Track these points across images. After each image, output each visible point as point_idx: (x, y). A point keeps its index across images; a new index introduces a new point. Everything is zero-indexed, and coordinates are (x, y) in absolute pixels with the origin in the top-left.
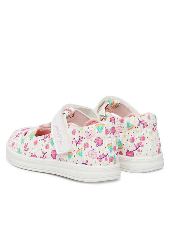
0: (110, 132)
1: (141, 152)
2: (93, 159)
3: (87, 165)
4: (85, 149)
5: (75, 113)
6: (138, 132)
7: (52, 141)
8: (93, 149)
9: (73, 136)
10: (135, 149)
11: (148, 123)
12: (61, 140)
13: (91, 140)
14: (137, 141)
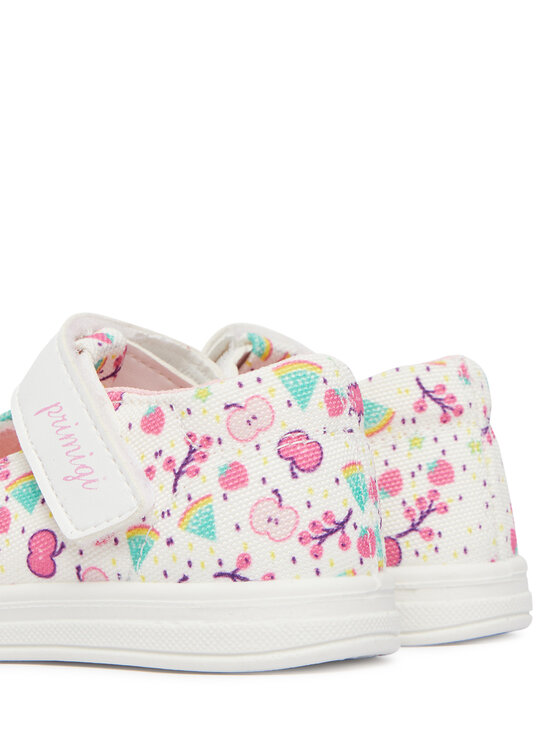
0: (349, 405)
1: (436, 540)
2: (276, 545)
3: (245, 579)
4: (231, 494)
5: (125, 353)
6: (416, 443)
7: (34, 485)
8: (275, 492)
9: (153, 442)
10: (407, 524)
11: (461, 401)
12: (83, 466)
13: (258, 447)
14: (416, 488)
